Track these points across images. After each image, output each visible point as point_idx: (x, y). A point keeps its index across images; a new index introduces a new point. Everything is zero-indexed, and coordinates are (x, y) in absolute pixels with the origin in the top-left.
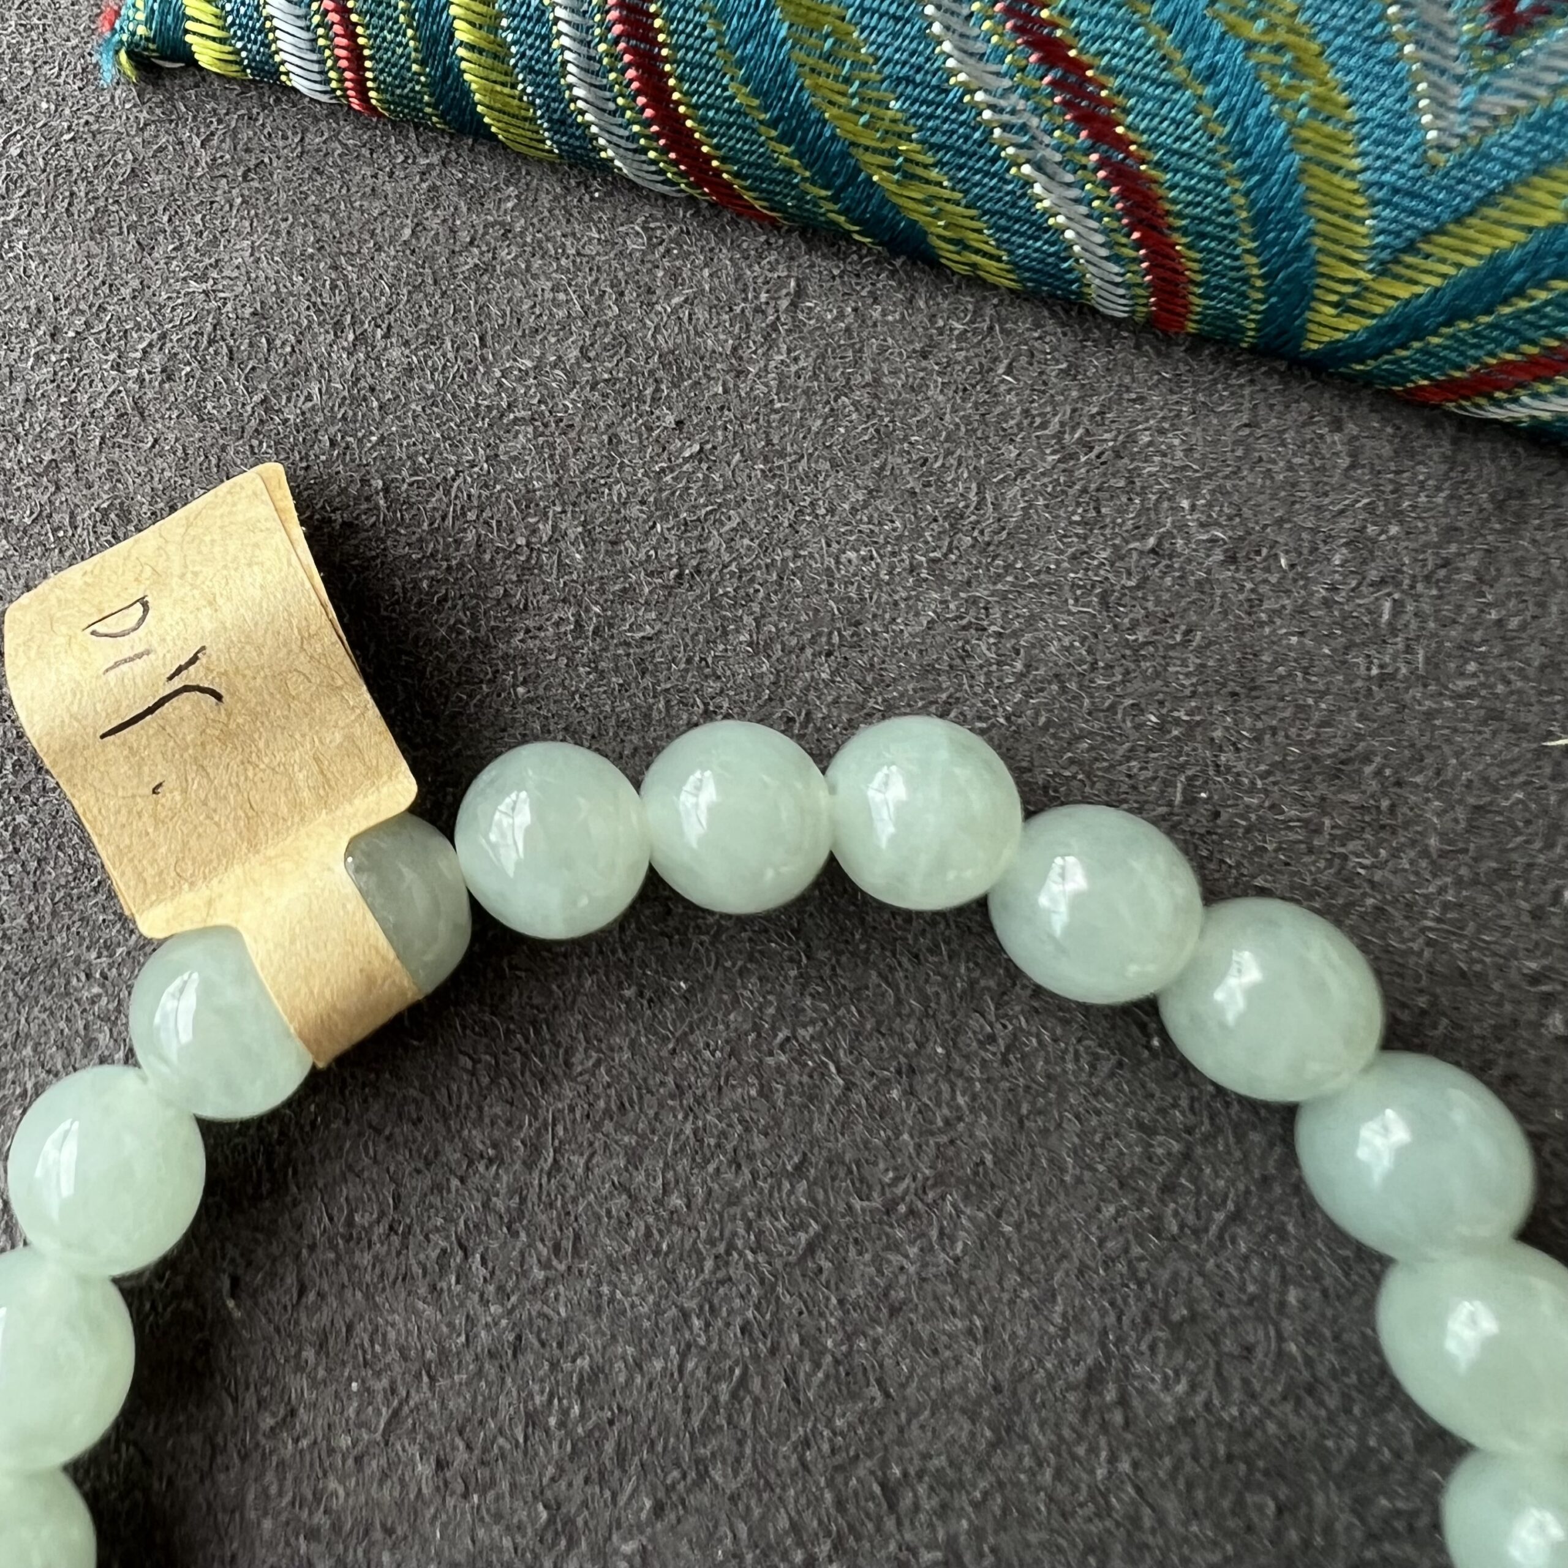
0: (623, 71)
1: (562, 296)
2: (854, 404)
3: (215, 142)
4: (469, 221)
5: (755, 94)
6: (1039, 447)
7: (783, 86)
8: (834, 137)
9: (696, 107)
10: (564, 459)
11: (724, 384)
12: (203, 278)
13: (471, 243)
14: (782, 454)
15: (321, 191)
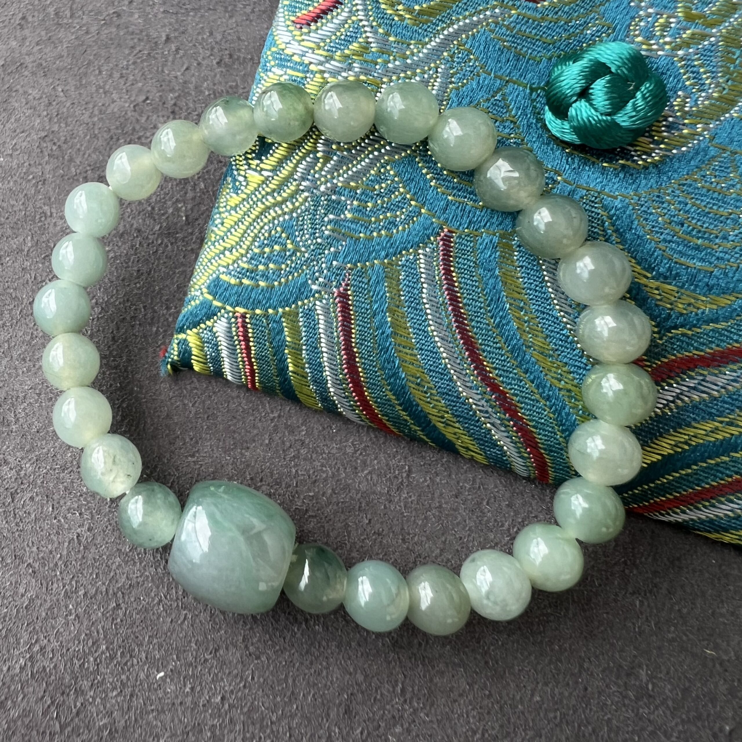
0: (348, 384)
1: (324, 469)
2: (433, 514)
3: (197, 405)
4: (289, 439)
5: (394, 395)
6: (502, 534)
7: (404, 393)
8: (422, 411)
9: (374, 398)
10: (328, 532)
11: (385, 506)
12: (193, 456)
13: (290, 447)
14: (409, 534)
15: (235, 425)
